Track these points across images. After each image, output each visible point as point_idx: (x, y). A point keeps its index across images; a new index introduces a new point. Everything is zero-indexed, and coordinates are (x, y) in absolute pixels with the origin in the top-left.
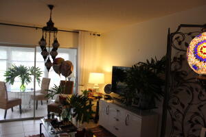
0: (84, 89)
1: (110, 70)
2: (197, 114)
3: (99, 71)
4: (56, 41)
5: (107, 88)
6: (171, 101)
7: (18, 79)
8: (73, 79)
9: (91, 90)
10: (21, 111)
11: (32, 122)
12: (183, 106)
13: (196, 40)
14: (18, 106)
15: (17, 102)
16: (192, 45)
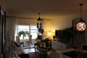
0: (46, 38)
2: (81, 42)
6: (74, 38)
9: (48, 38)
12: (77, 40)
13: (78, 24)
14: (23, 45)
15: (22, 43)
16: (77, 25)
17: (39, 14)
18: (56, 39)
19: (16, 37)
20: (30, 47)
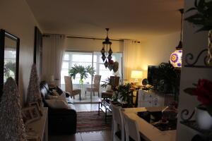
0: (127, 82)
1: (146, 69)
3: (139, 69)
4: (110, 50)
5: (144, 82)
7: (78, 75)
8: (120, 75)
9: (132, 84)
10: (80, 99)
11: (90, 105)
13: (172, 54)
15: (78, 92)
17: (107, 30)
18: (148, 86)
19: (65, 77)
20: (93, 101)
